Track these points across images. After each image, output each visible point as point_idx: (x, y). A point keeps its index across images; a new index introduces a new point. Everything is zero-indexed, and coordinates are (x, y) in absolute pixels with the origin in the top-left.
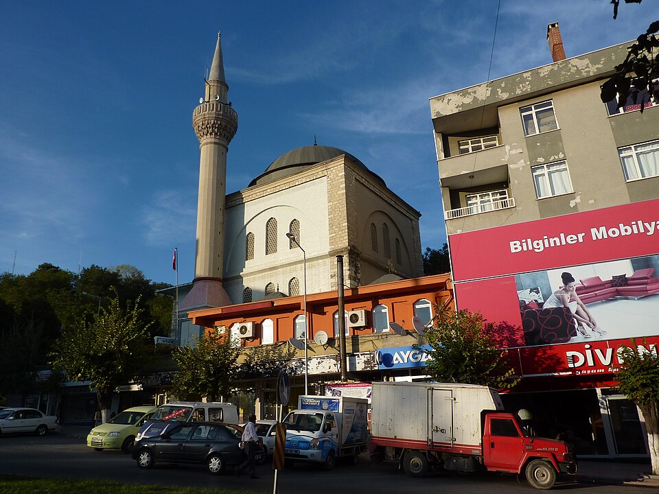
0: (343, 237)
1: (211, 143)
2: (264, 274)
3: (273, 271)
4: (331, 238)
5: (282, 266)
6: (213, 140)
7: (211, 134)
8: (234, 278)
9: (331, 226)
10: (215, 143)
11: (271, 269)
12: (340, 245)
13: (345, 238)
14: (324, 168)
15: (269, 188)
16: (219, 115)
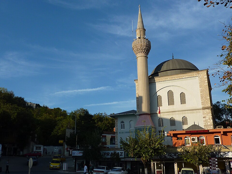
0: (208, 102)
1: (143, 56)
2: (169, 113)
3: (174, 113)
4: (202, 102)
5: (178, 111)
6: (144, 55)
7: (143, 52)
8: (153, 114)
9: (202, 97)
10: (145, 56)
11: (172, 112)
12: (207, 106)
13: (209, 103)
14: (197, 73)
15: (169, 78)
16: (147, 45)
